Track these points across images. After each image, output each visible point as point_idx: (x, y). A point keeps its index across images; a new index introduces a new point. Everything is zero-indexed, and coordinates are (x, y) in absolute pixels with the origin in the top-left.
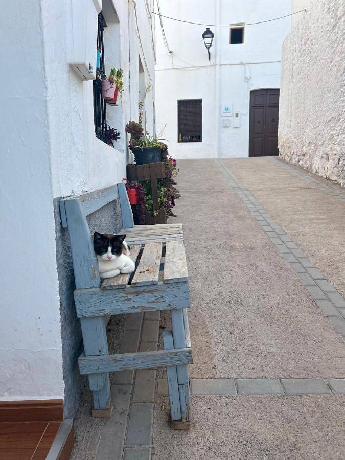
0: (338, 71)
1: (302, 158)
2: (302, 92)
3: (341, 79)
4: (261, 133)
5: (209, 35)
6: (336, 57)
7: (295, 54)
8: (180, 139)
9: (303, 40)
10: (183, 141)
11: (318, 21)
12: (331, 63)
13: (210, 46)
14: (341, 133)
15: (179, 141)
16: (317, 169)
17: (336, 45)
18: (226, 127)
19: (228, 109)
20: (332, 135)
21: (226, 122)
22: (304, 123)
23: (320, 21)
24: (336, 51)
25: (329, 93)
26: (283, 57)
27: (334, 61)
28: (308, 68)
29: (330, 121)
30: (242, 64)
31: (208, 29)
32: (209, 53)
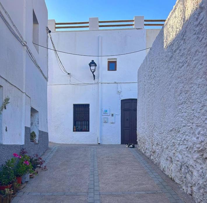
0: (176, 92)
1: (153, 154)
2: (150, 105)
3: (178, 98)
4: (129, 127)
5: (93, 65)
6: (173, 81)
7: (145, 78)
8: (75, 130)
9: (150, 68)
10: (76, 131)
11: (159, 55)
12: (170, 85)
13: (94, 71)
14: (181, 143)
15: (74, 131)
16: (164, 167)
17: (173, 72)
18: (105, 122)
19: (107, 111)
20: (174, 143)
21: (106, 120)
22: (153, 128)
23: (160, 55)
24: (173, 77)
25: (169, 108)
26: (138, 80)
27: (172, 84)
28: (154, 88)
29: (171, 131)
30: (115, 83)
31: (93, 61)
32: (94, 76)
